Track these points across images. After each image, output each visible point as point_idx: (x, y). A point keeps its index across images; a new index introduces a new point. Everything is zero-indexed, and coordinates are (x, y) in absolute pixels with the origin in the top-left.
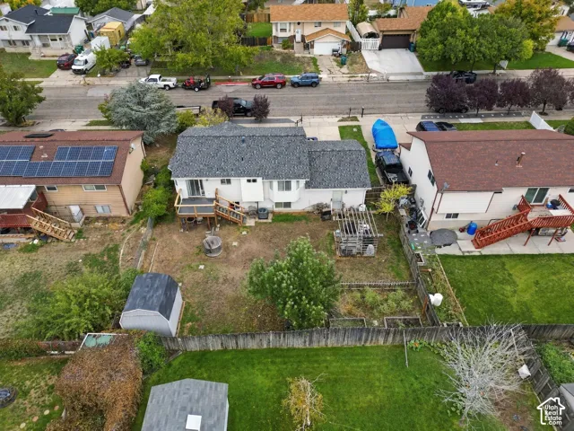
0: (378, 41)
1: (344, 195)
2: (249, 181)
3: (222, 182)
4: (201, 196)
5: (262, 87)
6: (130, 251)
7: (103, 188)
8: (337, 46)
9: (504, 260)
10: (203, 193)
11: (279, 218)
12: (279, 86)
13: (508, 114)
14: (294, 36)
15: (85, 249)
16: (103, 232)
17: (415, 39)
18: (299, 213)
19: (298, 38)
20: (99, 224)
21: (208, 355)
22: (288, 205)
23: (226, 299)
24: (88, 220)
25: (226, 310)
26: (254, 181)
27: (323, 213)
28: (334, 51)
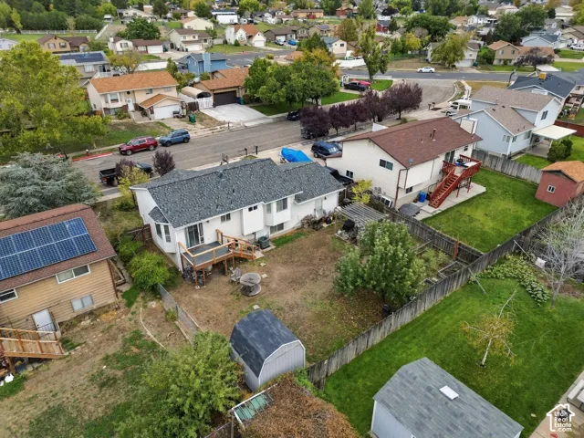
0: (210, 100)
1: (324, 202)
2: (250, 209)
3: (223, 219)
4: (201, 244)
5: (133, 153)
6: (159, 329)
7: (85, 269)
8: (177, 108)
9: (456, 209)
10: (202, 240)
11: (281, 242)
12: (152, 148)
13: (355, 130)
14: (127, 106)
15: (95, 354)
16: (101, 328)
17: (240, 94)
18: (292, 233)
19: (131, 108)
20: (86, 322)
21: (351, 369)
22: (281, 226)
23: (309, 320)
24: (66, 326)
25: (319, 327)
26: (255, 208)
27: (313, 224)
28: (174, 113)
